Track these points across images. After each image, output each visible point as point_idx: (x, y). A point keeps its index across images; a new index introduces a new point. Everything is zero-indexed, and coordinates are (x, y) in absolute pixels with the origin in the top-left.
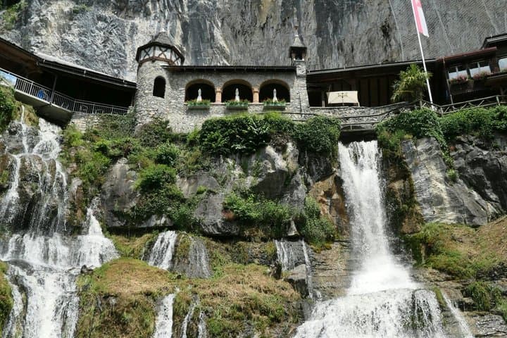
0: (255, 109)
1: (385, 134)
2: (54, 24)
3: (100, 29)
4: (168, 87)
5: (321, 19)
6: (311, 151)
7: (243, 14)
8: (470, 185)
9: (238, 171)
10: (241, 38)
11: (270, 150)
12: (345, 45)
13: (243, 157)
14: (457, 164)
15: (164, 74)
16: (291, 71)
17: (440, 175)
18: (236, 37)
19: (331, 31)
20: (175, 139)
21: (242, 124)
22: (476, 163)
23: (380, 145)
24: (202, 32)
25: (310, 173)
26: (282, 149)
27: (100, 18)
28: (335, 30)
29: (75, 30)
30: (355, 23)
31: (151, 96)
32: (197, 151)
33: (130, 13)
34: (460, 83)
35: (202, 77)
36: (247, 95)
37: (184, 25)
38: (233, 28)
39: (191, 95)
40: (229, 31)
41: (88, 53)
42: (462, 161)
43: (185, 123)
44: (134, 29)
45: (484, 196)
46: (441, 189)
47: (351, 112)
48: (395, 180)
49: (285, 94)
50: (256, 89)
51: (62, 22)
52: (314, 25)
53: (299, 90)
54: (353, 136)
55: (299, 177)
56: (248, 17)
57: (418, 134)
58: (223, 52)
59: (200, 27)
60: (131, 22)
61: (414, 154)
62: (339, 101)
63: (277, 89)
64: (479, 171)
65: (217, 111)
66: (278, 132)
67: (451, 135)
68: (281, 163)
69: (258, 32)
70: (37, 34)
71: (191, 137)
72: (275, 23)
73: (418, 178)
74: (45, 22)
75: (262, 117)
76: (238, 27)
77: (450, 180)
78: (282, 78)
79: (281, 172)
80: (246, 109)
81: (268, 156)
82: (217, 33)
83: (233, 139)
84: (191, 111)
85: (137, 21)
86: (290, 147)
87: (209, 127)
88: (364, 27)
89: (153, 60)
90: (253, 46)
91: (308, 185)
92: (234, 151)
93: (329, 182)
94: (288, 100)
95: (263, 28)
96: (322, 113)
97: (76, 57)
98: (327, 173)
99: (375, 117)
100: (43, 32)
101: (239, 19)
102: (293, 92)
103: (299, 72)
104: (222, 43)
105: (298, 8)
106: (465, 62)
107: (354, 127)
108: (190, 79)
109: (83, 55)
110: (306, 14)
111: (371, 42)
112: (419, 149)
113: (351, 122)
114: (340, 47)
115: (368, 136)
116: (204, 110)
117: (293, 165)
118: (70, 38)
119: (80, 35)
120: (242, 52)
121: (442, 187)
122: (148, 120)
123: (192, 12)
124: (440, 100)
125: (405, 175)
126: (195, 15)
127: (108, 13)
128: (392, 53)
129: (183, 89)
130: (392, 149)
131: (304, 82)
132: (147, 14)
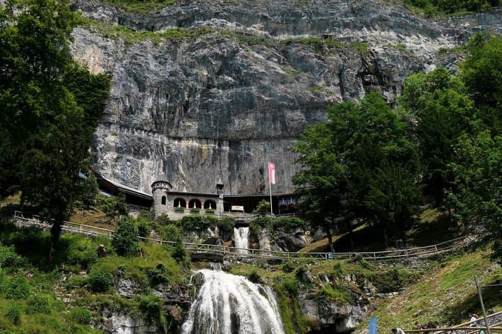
0: (202, 212)
1: (252, 225)
2: (110, 164)
3: (129, 167)
4: (167, 200)
5: (231, 163)
6: (224, 231)
7: (193, 157)
8: (279, 246)
9: (197, 237)
10: (191, 169)
11: (209, 229)
12: (242, 176)
13: (199, 232)
14: (275, 238)
15: (165, 195)
16: (217, 196)
17: (269, 242)
18: (188, 168)
19: (235, 169)
20: (171, 222)
21: (199, 219)
22: (282, 238)
23: (250, 229)
24: (173, 166)
25: (223, 238)
26: (213, 230)
27: (128, 160)
28: (237, 169)
29: (119, 167)
30: (247, 166)
31: (161, 204)
32: (181, 228)
33: (140, 157)
34: (283, 206)
35: (181, 197)
36: (199, 206)
37: (164, 162)
38: (188, 164)
39: (176, 205)
40: (186, 166)
41: (126, 179)
42: (277, 237)
43: (174, 216)
44: (142, 165)
45: (284, 250)
46: (268, 246)
47: (240, 215)
48: (253, 243)
49: (214, 206)
50: (203, 203)
51: (113, 163)
52: (227, 165)
53: (220, 205)
54: (240, 224)
55: (219, 240)
56: (195, 159)
57: (263, 227)
58: (183, 176)
59: (172, 163)
60: (141, 161)
61: (261, 233)
62: (236, 209)
63: (211, 203)
64: (283, 241)
65: (187, 213)
66: (212, 223)
67: (276, 227)
68: (213, 235)
69: (200, 167)
70: (103, 169)
71: (178, 222)
72: (208, 163)
73: (261, 242)
74: (106, 163)
75: (206, 216)
76: (190, 164)
77: (272, 244)
78: (213, 199)
79: (213, 238)
80: (198, 212)
81: (208, 232)
82: (180, 167)
83: (195, 225)
84: (177, 211)
85: (143, 161)
86: (216, 229)
87: (185, 219)
88: (251, 169)
89: (161, 188)
90: (197, 173)
91: (222, 243)
92: (195, 229)
93: (230, 242)
94: (215, 208)
95: (202, 165)
96: (229, 215)
97: (121, 181)
98: (229, 239)
99: (249, 218)
100: (105, 168)
101: (191, 160)
102: (218, 205)
103: (220, 197)
104: (182, 172)
105: (220, 156)
106: (287, 197)
107: (241, 221)
108: (176, 197)
109: (124, 180)
110: (224, 159)
111: (254, 176)
112: (263, 232)
113: (240, 219)
114: (240, 177)
115: (245, 225)
116: (182, 211)
117: (217, 236)
118: (117, 171)
119: (121, 169)
120: (191, 176)
121: (269, 246)
122: (160, 215)
123: (168, 156)
124: (276, 212)
125: (257, 241)
126: (170, 157)
127: (131, 158)
128: (264, 181)
129: (173, 201)
130: (254, 231)
131: (222, 201)
132: (148, 157)
